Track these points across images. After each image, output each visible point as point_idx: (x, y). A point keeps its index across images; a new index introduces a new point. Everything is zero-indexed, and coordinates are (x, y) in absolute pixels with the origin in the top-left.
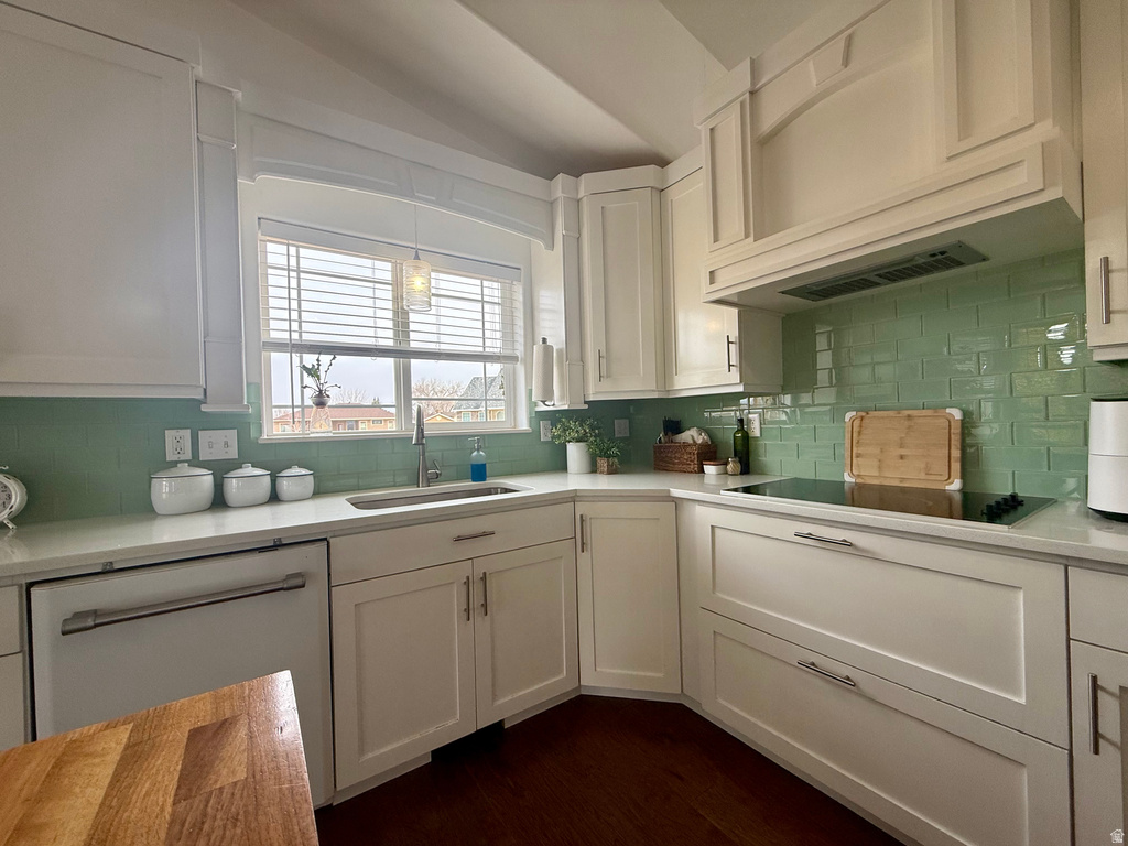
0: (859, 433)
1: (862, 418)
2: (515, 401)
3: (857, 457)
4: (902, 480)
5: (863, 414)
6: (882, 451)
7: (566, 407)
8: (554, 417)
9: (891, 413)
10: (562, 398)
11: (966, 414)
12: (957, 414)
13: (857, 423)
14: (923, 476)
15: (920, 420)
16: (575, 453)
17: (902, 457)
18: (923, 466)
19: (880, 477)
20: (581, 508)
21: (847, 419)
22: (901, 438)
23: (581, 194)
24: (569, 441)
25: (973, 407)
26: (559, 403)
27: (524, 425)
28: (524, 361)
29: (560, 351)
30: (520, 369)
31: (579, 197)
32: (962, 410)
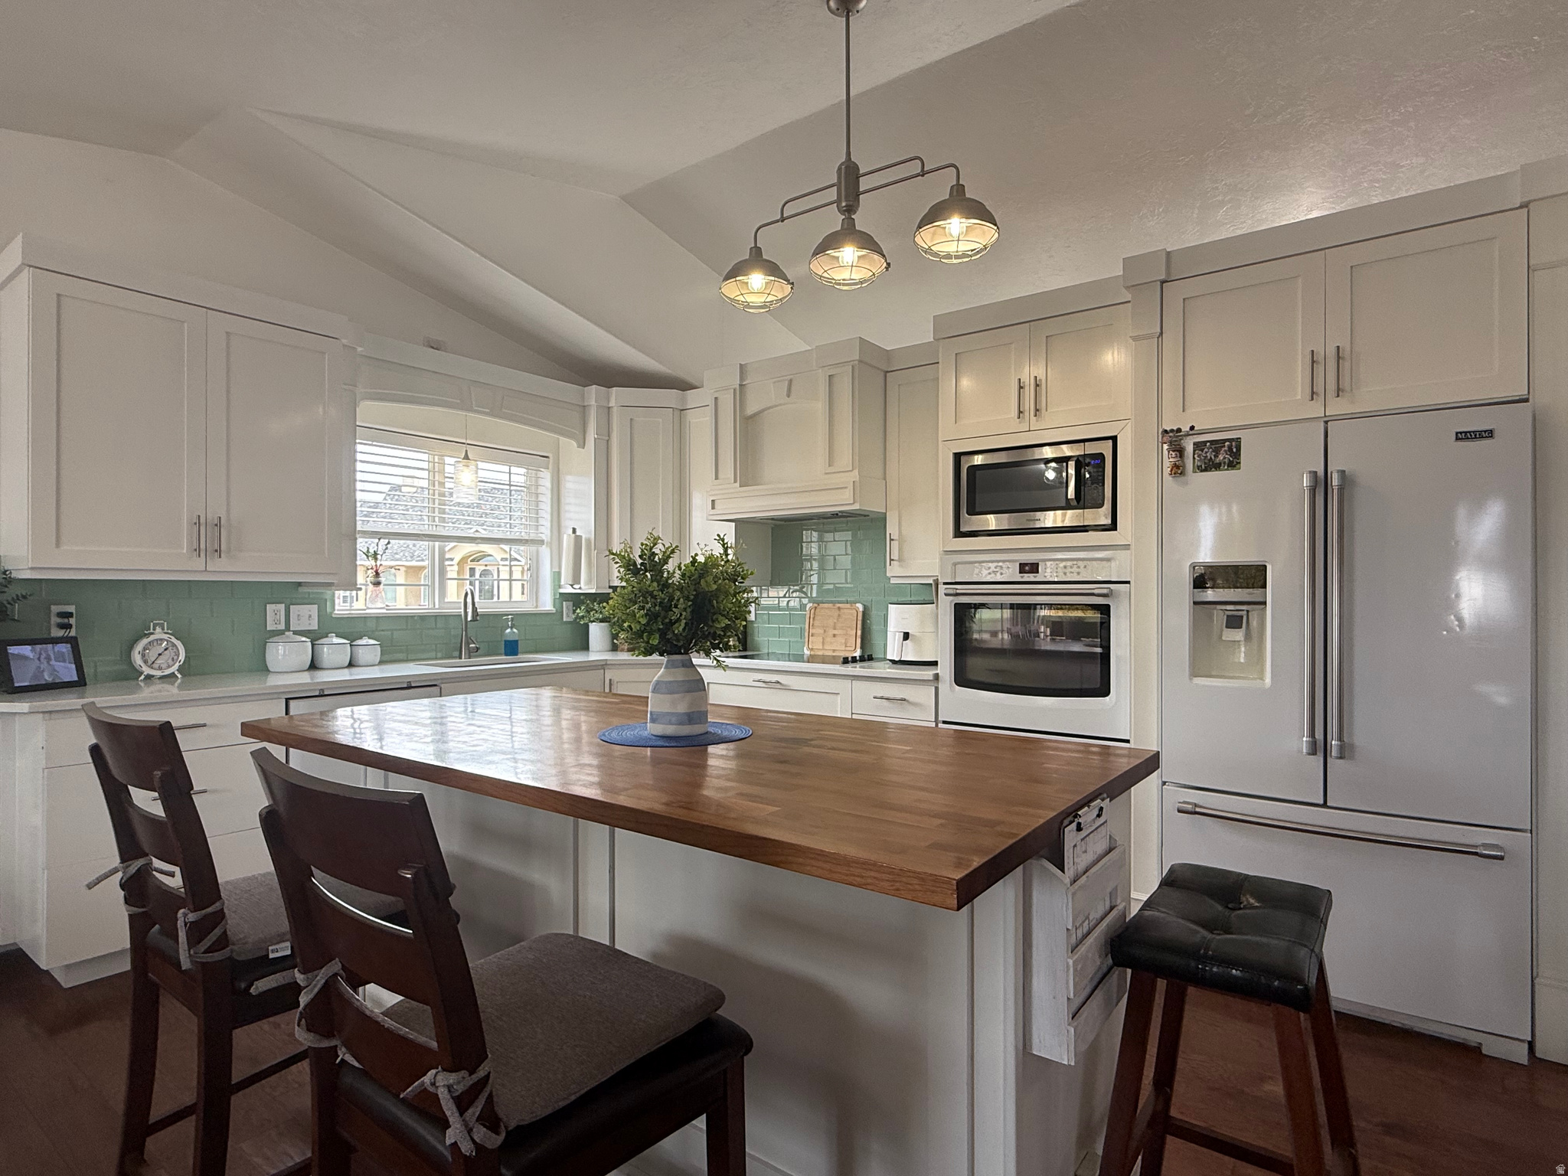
0: (814, 618)
1: (816, 608)
2: (537, 583)
3: (812, 636)
4: (834, 651)
5: (816, 605)
6: (825, 631)
7: (593, 591)
8: (577, 600)
9: (831, 605)
10: (589, 581)
11: (865, 607)
12: (860, 607)
13: (813, 611)
14: (843, 648)
15: (845, 611)
16: (597, 632)
17: (834, 636)
18: (843, 641)
19: (823, 649)
20: (609, 675)
21: (807, 609)
22: (835, 623)
23: (612, 404)
24: (593, 621)
25: (869, 604)
26: (586, 587)
27: (547, 605)
28: (550, 544)
29: (588, 541)
30: (545, 552)
31: (610, 405)
32: (864, 605)
